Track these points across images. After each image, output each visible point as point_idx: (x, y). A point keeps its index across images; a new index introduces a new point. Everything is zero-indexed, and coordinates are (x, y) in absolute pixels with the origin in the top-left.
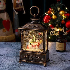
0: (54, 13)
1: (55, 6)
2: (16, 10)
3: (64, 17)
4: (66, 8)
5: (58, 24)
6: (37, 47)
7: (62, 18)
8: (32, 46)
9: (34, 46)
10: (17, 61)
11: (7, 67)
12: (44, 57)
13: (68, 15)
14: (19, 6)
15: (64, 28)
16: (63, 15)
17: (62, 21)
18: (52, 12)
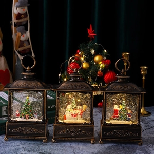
0: (84, 59)
1: (86, 47)
2: (18, 52)
3: (102, 65)
4: (105, 51)
5: (92, 76)
7: (99, 68)
8: (72, 115)
13: (108, 63)
14: (25, 44)
15: (101, 83)
16: (101, 63)
17: (99, 73)
18: (82, 57)
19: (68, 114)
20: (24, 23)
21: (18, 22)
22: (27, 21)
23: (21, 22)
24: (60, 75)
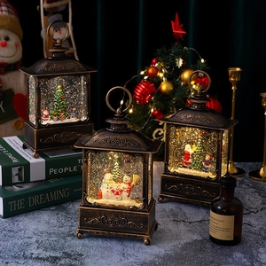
1: (168, 54)
4: (203, 61)
6: (125, 194)
8: (113, 191)
9: (118, 193)
10: (58, 221)
11: (34, 240)
12: (145, 220)
16: (193, 83)
18: (162, 72)
19: (104, 190)
20: (62, 9)
21: (50, 8)
22: (68, 4)
23: (56, 8)
24: (122, 102)
